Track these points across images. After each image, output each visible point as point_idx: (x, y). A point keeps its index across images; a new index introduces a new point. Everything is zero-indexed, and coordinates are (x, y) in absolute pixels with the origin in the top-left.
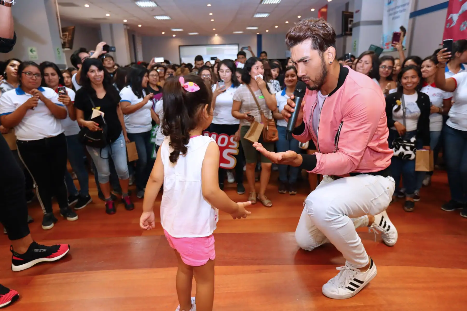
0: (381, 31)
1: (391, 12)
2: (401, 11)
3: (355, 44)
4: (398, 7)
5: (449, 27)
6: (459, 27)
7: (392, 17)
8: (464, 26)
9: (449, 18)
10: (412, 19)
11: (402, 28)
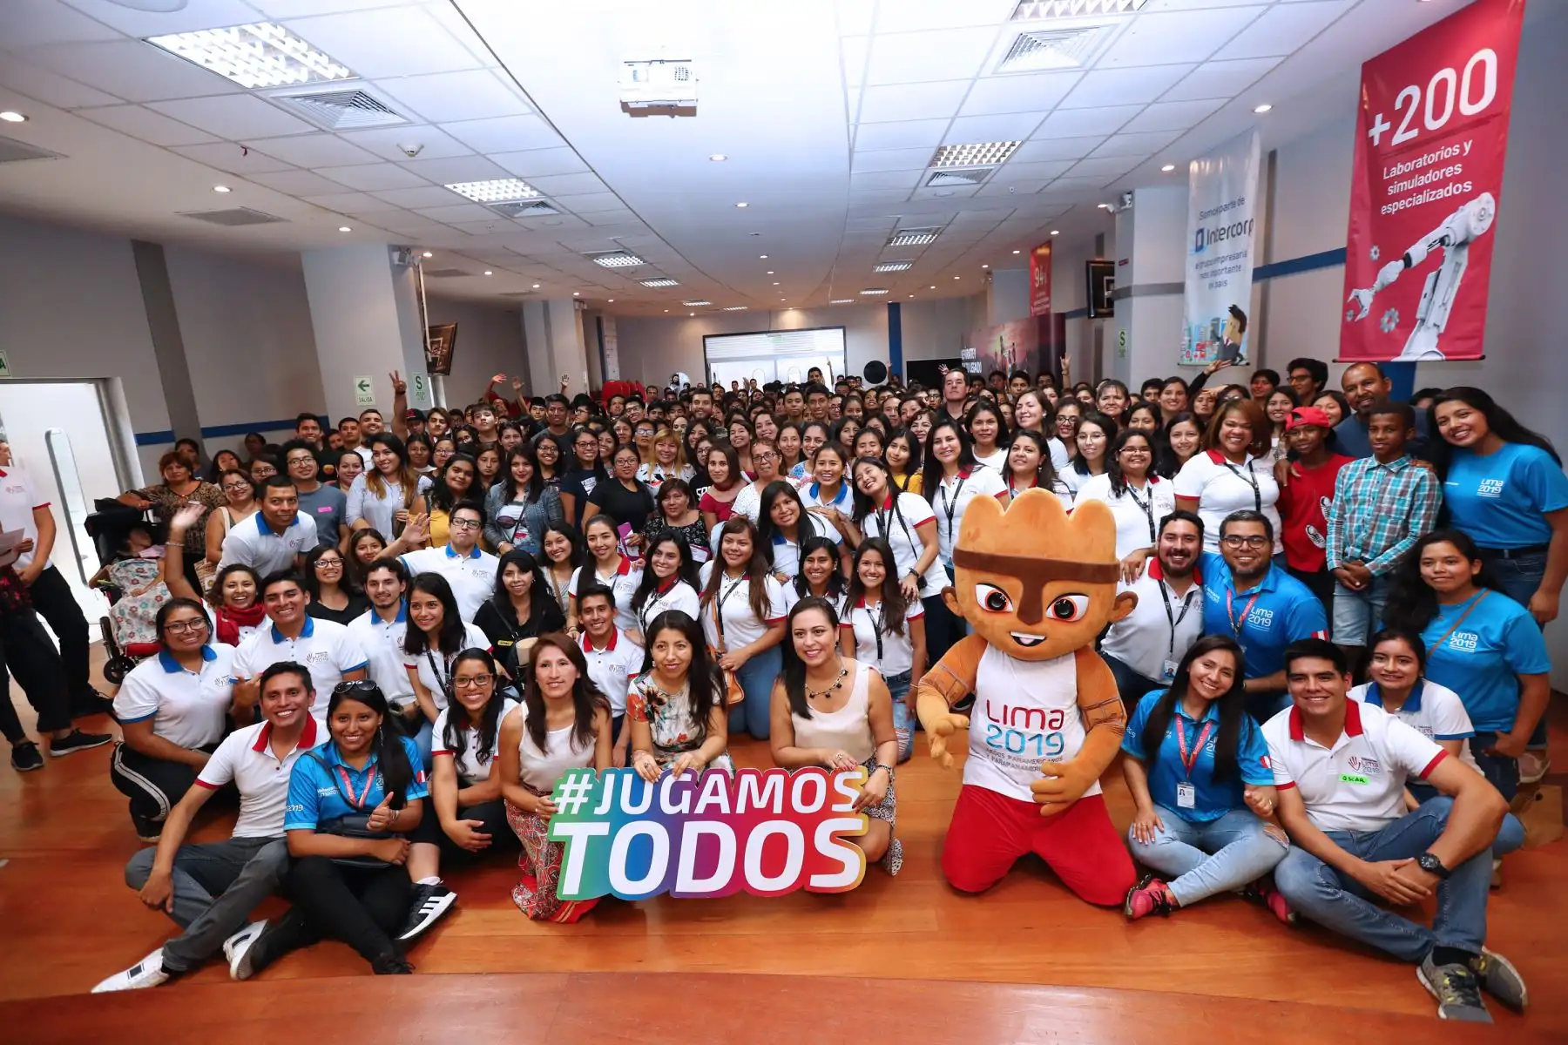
0: (1181, 313)
1: (1205, 270)
2: (1230, 271)
3: (1122, 339)
4: (1222, 260)
5: (1353, 320)
6: (1379, 323)
7: (1207, 281)
8: (1390, 321)
9: (1351, 297)
10: (1259, 285)
11: (1235, 311)
